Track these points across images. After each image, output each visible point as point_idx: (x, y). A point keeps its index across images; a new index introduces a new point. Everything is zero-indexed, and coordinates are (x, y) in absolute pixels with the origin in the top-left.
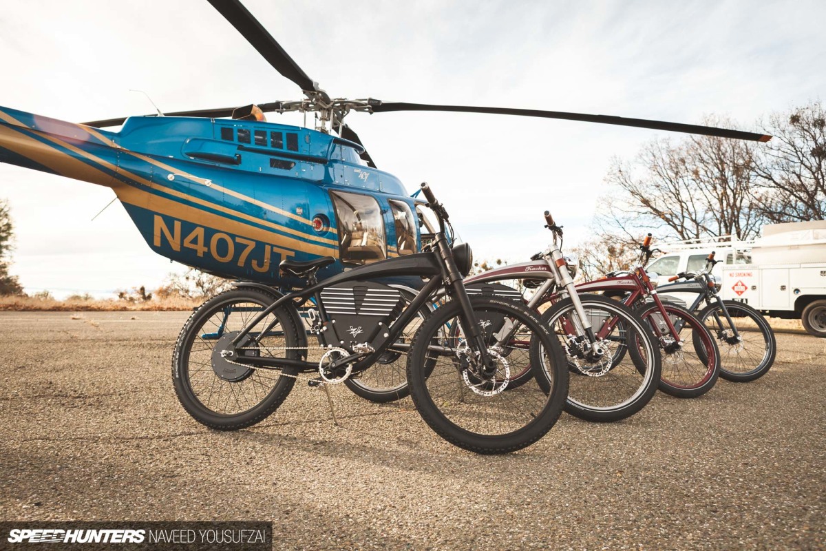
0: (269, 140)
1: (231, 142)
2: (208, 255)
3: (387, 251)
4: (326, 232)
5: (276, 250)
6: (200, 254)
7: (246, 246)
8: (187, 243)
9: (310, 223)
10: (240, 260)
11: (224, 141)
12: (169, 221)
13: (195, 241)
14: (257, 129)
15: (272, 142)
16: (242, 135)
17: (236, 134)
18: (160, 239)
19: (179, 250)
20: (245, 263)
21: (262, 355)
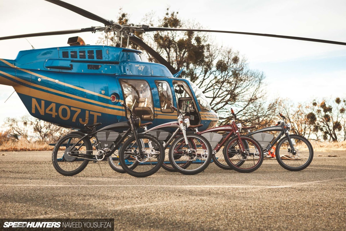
0: (87, 54)
1: (68, 59)
2: (57, 116)
3: (154, 110)
4: (118, 102)
5: (91, 113)
6: (54, 116)
7: (76, 111)
8: (47, 111)
9: (109, 98)
10: (73, 119)
11: (64, 59)
12: (39, 101)
13: (51, 110)
14: (80, 50)
15: (88, 56)
16: (73, 54)
17: (70, 54)
18: (35, 109)
19: (44, 115)
20: (76, 120)
21: (79, 153)
